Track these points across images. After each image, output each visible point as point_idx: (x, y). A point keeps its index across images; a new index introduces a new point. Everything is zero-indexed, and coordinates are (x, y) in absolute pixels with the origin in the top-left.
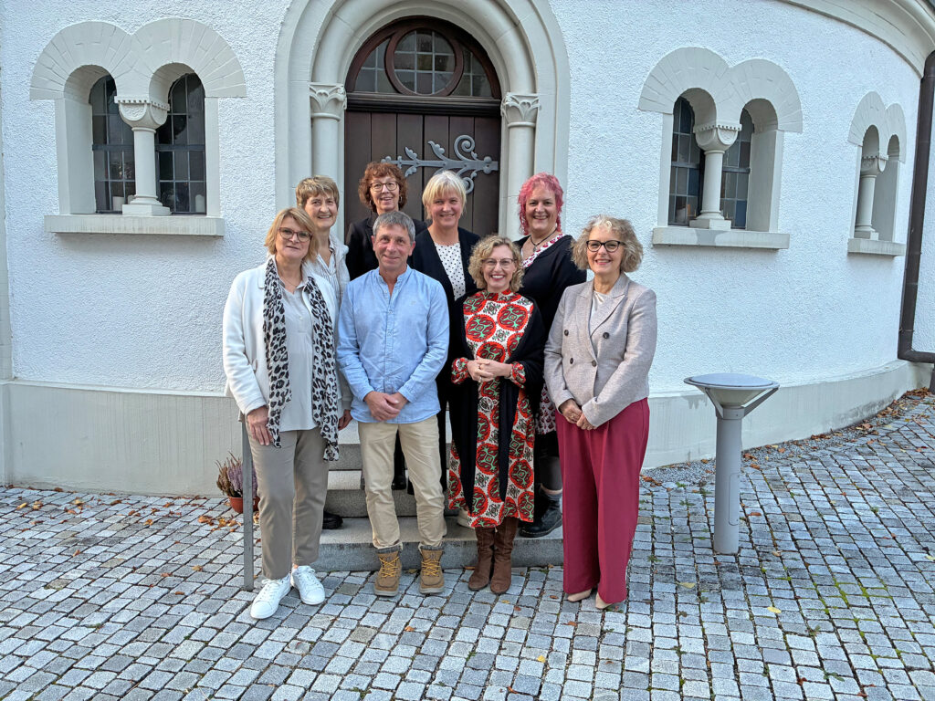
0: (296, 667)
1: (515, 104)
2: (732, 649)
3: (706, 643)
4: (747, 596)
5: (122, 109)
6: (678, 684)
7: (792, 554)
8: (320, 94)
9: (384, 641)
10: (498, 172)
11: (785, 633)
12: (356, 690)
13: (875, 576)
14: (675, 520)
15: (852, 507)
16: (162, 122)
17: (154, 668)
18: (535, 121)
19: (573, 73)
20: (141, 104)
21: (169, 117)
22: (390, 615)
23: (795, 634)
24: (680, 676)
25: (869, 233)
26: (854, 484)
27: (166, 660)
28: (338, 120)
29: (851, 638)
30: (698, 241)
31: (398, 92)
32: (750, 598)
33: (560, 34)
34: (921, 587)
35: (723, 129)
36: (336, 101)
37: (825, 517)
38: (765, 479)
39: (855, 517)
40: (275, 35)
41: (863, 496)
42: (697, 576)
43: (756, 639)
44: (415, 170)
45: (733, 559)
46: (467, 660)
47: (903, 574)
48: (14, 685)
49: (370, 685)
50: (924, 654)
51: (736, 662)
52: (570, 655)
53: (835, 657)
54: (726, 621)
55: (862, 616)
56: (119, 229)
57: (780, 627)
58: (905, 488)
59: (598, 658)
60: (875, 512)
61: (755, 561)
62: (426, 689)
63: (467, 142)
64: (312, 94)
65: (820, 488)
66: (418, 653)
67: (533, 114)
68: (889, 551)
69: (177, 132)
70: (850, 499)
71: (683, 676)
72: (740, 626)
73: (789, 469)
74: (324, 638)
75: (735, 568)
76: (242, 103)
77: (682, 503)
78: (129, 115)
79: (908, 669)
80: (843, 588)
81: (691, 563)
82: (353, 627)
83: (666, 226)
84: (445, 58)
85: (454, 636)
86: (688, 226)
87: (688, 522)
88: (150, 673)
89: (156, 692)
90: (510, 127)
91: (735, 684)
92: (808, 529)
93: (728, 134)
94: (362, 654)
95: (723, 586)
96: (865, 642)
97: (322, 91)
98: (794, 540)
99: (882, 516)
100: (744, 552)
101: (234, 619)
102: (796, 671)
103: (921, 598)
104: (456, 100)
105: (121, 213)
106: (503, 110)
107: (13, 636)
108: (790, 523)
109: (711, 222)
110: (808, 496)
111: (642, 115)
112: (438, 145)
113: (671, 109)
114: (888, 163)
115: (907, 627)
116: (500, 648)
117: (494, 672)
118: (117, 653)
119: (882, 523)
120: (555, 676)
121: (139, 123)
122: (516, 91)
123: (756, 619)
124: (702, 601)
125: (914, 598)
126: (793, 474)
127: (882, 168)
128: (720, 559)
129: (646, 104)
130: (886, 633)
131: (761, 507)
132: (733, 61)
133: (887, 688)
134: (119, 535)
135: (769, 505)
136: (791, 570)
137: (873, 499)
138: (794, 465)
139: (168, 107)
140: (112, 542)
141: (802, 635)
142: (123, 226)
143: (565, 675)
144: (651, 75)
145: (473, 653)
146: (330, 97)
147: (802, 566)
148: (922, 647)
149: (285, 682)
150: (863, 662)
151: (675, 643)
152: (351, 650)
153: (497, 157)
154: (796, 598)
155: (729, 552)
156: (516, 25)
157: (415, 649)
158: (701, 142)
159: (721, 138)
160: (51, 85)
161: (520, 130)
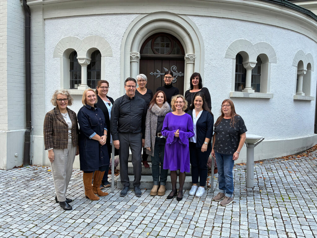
0: (126, 211)
1: (188, 57)
2: (247, 211)
3: (240, 209)
4: (254, 198)
5: (78, 60)
6: (231, 218)
7: (270, 188)
8: (133, 55)
9: (150, 206)
10: (184, 76)
11: (263, 207)
12: (143, 216)
13: (293, 194)
14: (236, 179)
15: (291, 176)
16: (89, 63)
17: (89, 210)
18: (194, 62)
19: (205, 48)
20: (84, 59)
21: (91, 62)
22: (151, 200)
23: (267, 208)
24: (231, 216)
25: (301, 93)
26: (293, 170)
27: (92, 208)
28: (138, 62)
29: (283, 210)
30: (244, 96)
31: (155, 54)
32: (255, 199)
33: (202, 37)
34: (307, 197)
35: (251, 63)
36: (137, 57)
37: (282, 179)
38: (265, 168)
39: (292, 179)
40: (121, 39)
41: (295, 173)
42: (240, 193)
43: (255, 209)
44: (159, 76)
45: (252, 189)
46: (173, 211)
47: (302, 194)
48: (53, 213)
49: (146, 215)
50: (303, 214)
51: (248, 214)
52: (201, 211)
53: (277, 213)
54: (247, 204)
55: (287, 204)
56: (77, 93)
57: (262, 206)
58: (309, 171)
59: (209, 212)
60: (298, 178)
61: (258, 190)
62: (161, 217)
63: (175, 68)
64: (131, 55)
65: (282, 171)
66: (159, 209)
67: (194, 59)
68: (300, 188)
69: (93, 66)
70: (291, 174)
71: (232, 216)
72: (250, 205)
73: (274, 166)
74: (133, 205)
75: (252, 191)
76: (111, 58)
77: (239, 174)
78: (80, 62)
79: (298, 217)
80: (283, 197)
81: (239, 190)
82: (142, 202)
83: (234, 92)
84: (169, 44)
85: (169, 205)
86: (241, 91)
87: (240, 179)
88: (88, 211)
89: (90, 215)
90: (187, 63)
91: (247, 219)
92: (276, 182)
93: (253, 64)
94: (144, 209)
95: (248, 195)
96: (287, 210)
97: (134, 54)
98: (271, 185)
99: (300, 179)
100: (255, 187)
101: (109, 199)
102: (265, 216)
103: (306, 200)
104: (171, 56)
105: (77, 89)
106: (185, 58)
107: (51, 202)
108: (271, 180)
109: (248, 90)
110: (278, 173)
111: (227, 59)
112: (166, 69)
113: (235, 57)
114: (307, 72)
115: (300, 207)
116: (182, 209)
117: (180, 214)
118: (79, 206)
119: (299, 181)
120: (197, 215)
121: (83, 64)
122: (189, 53)
123: (256, 204)
124: (240, 199)
125: (304, 200)
126: (274, 167)
127: (305, 73)
128: (248, 189)
129: (227, 56)
130: (293, 208)
131: (263, 176)
132: (254, 43)
133: (291, 221)
134: (76, 179)
135: (265, 175)
136: (269, 192)
137: (298, 174)
138: (275, 165)
139: (91, 59)
140: (75, 180)
141: (268, 208)
142: (78, 92)
143: (199, 215)
144: (229, 48)
145: (174, 209)
146: (136, 56)
147: (272, 191)
148: (303, 212)
149: (124, 214)
150: (285, 215)
151: (232, 209)
152: (141, 208)
153: (183, 72)
154: (269, 199)
155: (251, 187)
156: (189, 35)
157: (158, 208)
158: (245, 67)
159: (251, 65)
160: (59, 54)
161: (190, 64)
